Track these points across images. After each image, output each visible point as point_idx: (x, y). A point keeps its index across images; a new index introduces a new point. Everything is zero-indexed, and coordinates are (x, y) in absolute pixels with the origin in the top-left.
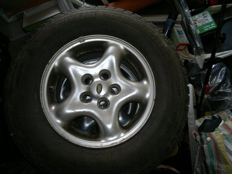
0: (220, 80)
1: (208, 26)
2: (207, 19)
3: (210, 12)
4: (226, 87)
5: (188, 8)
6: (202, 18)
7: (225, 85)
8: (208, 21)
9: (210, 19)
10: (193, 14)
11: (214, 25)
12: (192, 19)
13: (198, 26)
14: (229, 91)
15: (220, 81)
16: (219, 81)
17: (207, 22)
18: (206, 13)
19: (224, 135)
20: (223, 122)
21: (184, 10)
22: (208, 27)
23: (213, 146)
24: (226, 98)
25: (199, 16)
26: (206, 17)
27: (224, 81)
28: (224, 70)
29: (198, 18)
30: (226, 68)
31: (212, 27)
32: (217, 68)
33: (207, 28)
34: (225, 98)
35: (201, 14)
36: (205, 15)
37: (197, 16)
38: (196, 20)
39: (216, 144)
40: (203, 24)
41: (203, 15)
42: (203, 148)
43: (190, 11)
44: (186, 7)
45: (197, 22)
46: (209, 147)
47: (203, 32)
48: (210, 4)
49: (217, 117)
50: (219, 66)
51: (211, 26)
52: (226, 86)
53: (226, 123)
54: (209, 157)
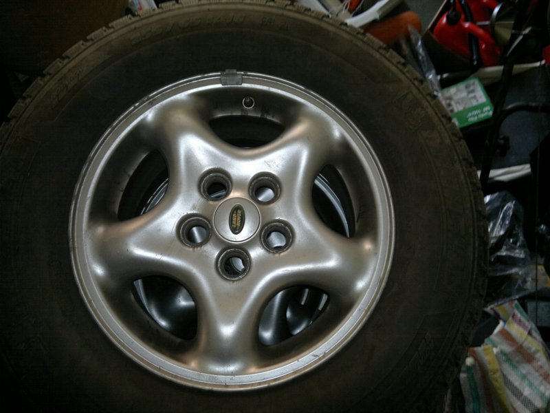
0: (500, 230)
1: (475, 112)
2: (475, 97)
3: (481, 80)
4: (513, 245)
5: (433, 71)
6: (464, 94)
7: (511, 240)
8: (477, 101)
9: (481, 96)
10: (445, 84)
11: (489, 111)
12: (443, 95)
13: (456, 110)
14: (519, 254)
15: (502, 233)
16: (499, 232)
17: (474, 103)
18: (474, 84)
19: (502, 353)
20: (501, 324)
21: (427, 75)
22: (477, 115)
23: (478, 376)
24: (514, 271)
25: (458, 90)
26: (473, 91)
27: (509, 233)
28: (509, 208)
29: (455, 94)
30: (515, 205)
31: (486, 114)
32: (497, 204)
33: (474, 116)
34: (512, 269)
35: (462, 86)
36: (471, 88)
37: (452, 90)
38: (450, 98)
39: (484, 373)
40: (467, 106)
41: (467, 87)
42: (458, 380)
43: (439, 77)
44: (429, 70)
45: (453, 103)
46: (471, 378)
47: (466, 124)
48: (482, 64)
49: (492, 313)
50: (500, 200)
51: (482, 112)
52: (515, 243)
53: (506, 327)
54: (471, 399)
